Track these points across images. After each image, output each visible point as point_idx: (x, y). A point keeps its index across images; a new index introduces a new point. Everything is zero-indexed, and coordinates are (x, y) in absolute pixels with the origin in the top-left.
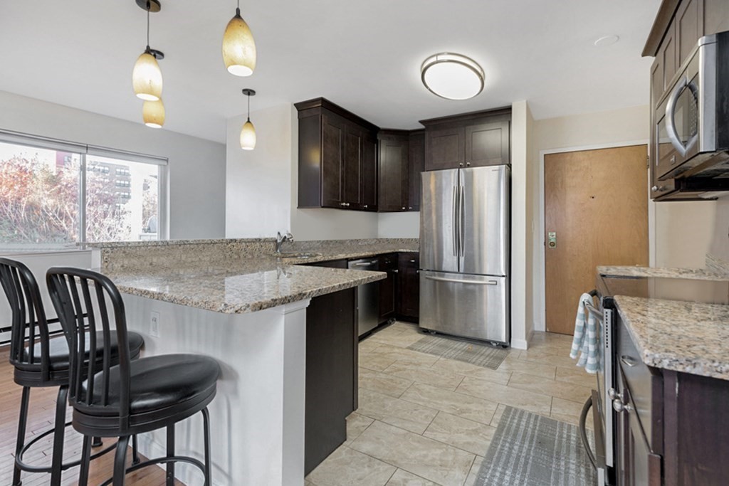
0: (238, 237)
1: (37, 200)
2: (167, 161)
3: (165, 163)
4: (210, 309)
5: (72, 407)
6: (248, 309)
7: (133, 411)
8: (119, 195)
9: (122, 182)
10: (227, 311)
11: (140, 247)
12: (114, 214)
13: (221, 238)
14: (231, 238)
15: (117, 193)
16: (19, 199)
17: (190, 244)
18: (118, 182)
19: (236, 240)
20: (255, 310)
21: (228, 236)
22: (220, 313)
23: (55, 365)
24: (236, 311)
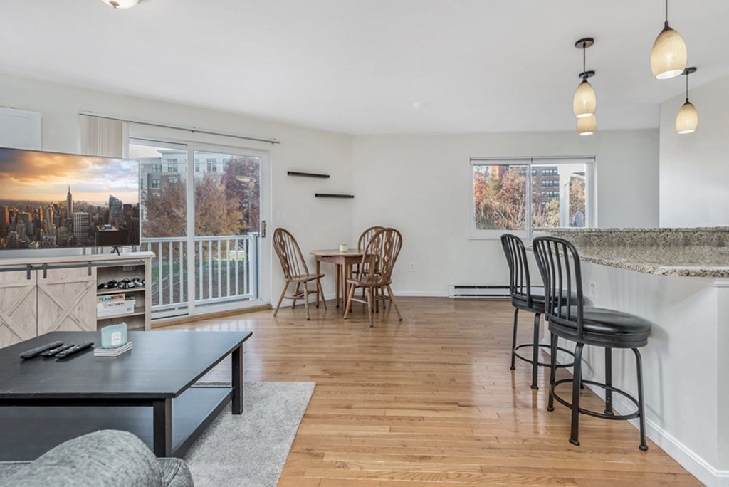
0: (674, 227)
1: (489, 203)
2: (594, 158)
3: (593, 160)
4: (641, 271)
5: (548, 322)
6: (674, 273)
7: (585, 329)
8: (545, 194)
9: (547, 182)
10: (655, 273)
11: (578, 232)
12: (542, 212)
13: (652, 227)
14: (666, 227)
15: (543, 193)
16: (479, 203)
17: (620, 232)
18: (544, 182)
19: (670, 230)
20: (682, 275)
21: (662, 226)
22: (649, 274)
23: (534, 300)
24: (664, 274)
